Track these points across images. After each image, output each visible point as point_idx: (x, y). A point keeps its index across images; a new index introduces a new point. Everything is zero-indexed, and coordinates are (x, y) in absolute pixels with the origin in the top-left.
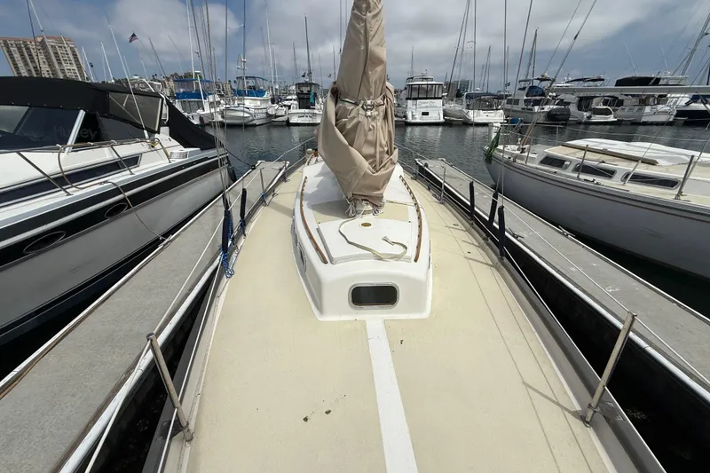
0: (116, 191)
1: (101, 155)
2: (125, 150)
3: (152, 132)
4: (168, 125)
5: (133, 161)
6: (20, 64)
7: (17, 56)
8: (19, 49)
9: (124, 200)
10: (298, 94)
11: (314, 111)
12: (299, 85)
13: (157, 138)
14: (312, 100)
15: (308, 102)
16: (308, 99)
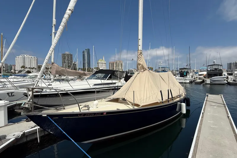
0: (110, 87)
1: (110, 81)
2: (114, 81)
3: (120, 79)
4: (124, 78)
5: (115, 83)
6: (111, 68)
7: (111, 66)
8: (112, 64)
9: (110, 89)
10: (180, 72)
11: (186, 78)
12: (181, 69)
13: (121, 80)
14: (185, 74)
15: (184, 75)
16: (184, 74)
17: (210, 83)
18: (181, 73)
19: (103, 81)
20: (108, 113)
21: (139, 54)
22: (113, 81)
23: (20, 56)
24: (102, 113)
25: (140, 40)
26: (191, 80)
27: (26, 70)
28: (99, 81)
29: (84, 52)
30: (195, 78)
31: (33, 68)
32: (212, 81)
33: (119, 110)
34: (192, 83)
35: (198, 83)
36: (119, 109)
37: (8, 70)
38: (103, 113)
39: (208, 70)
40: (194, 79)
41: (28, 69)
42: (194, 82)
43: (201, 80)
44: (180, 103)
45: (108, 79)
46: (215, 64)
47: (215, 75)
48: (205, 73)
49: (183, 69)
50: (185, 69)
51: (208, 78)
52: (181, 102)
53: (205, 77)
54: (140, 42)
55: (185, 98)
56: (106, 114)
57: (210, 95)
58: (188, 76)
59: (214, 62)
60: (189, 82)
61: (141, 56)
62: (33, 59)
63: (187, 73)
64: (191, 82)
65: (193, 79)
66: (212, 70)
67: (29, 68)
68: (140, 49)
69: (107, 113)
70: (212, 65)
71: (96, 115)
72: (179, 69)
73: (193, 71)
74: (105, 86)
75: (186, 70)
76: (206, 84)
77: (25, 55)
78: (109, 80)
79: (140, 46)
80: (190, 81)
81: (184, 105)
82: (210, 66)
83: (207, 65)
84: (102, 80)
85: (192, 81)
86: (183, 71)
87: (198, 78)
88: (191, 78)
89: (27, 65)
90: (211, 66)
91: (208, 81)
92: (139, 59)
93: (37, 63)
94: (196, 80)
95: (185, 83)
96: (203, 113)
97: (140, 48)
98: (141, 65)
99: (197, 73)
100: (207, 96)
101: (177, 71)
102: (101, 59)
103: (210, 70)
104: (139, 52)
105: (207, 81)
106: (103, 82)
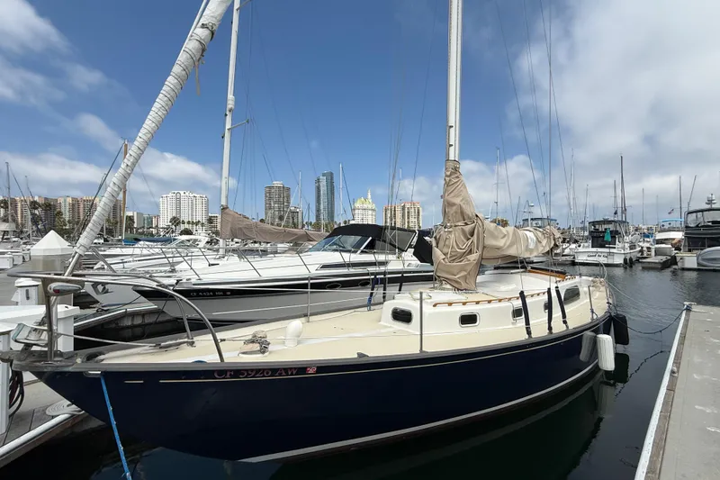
0: (368, 274)
1: (369, 258)
2: (381, 258)
3: (402, 250)
4: (414, 248)
5: (384, 263)
7: (388, 215)
8: (391, 211)
10: (591, 232)
11: (612, 250)
12: (594, 223)
13: (404, 254)
14: (608, 237)
15: (603, 241)
16: (603, 237)
17: (696, 266)
18: (595, 234)
19: (347, 257)
20: (324, 368)
21: (448, 173)
22: (376, 256)
23: (170, 195)
24: (301, 369)
25: (452, 130)
26: (628, 258)
27: (183, 227)
28: (335, 257)
29: (318, 181)
30: (641, 251)
31: (197, 223)
32: (704, 260)
33: (363, 360)
34: (631, 267)
35: (653, 265)
36: (365, 356)
37: (143, 227)
38: (306, 368)
39: (687, 227)
40: (639, 255)
41: (187, 226)
42: (640, 265)
43: (664, 258)
44: (592, 334)
45: (362, 252)
46: (714, 206)
47: (715, 243)
48: (679, 235)
49: (599, 223)
50: (610, 222)
51: (690, 251)
52: (597, 331)
53: (678, 249)
54: (454, 137)
55: (610, 316)
56: (317, 372)
57: (696, 308)
58: (618, 245)
59: (710, 202)
60: (622, 262)
61: (458, 177)
62: (199, 201)
63: (615, 234)
64: (629, 264)
65: (635, 254)
66: (702, 226)
67: (189, 223)
68: (452, 158)
69: (318, 367)
70: (702, 211)
71: (280, 375)
72: (587, 224)
73: (636, 230)
74: (352, 271)
75: (611, 227)
76: (684, 269)
77: (182, 193)
78: (366, 252)
79: (452, 149)
80: (625, 260)
81: (607, 341)
82: (694, 214)
83: (685, 210)
84: (344, 254)
85: (631, 259)
86: (602, 228)
87: (653, 251)
88: (628, 251)
89: (185, 217)
90: (700, 214)
91: (690, 260)
92: (451, 189)
93: (207, 211)
94: (645, 255)
95: (607, 265)
96: (673, 372)
97: (453, 153)
98: (454, 208)
99: (648, 237)
100: (689, 309)
101: (584, 229)
102: (362, 199)
103: (697, 226)
104: (451, 165)
105: (687, 259)
106: (347, 260)
